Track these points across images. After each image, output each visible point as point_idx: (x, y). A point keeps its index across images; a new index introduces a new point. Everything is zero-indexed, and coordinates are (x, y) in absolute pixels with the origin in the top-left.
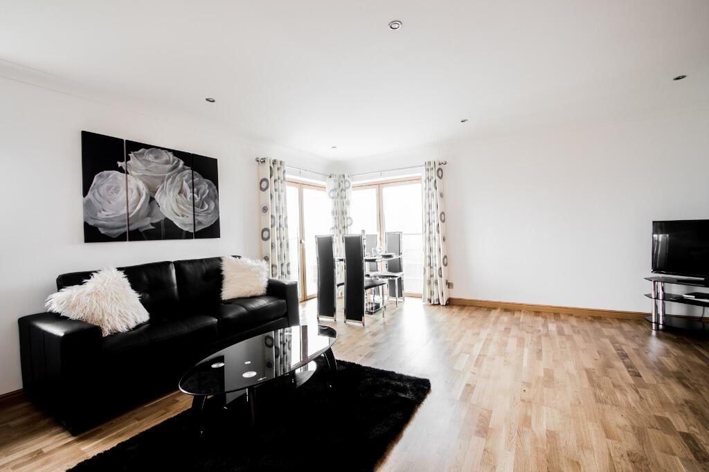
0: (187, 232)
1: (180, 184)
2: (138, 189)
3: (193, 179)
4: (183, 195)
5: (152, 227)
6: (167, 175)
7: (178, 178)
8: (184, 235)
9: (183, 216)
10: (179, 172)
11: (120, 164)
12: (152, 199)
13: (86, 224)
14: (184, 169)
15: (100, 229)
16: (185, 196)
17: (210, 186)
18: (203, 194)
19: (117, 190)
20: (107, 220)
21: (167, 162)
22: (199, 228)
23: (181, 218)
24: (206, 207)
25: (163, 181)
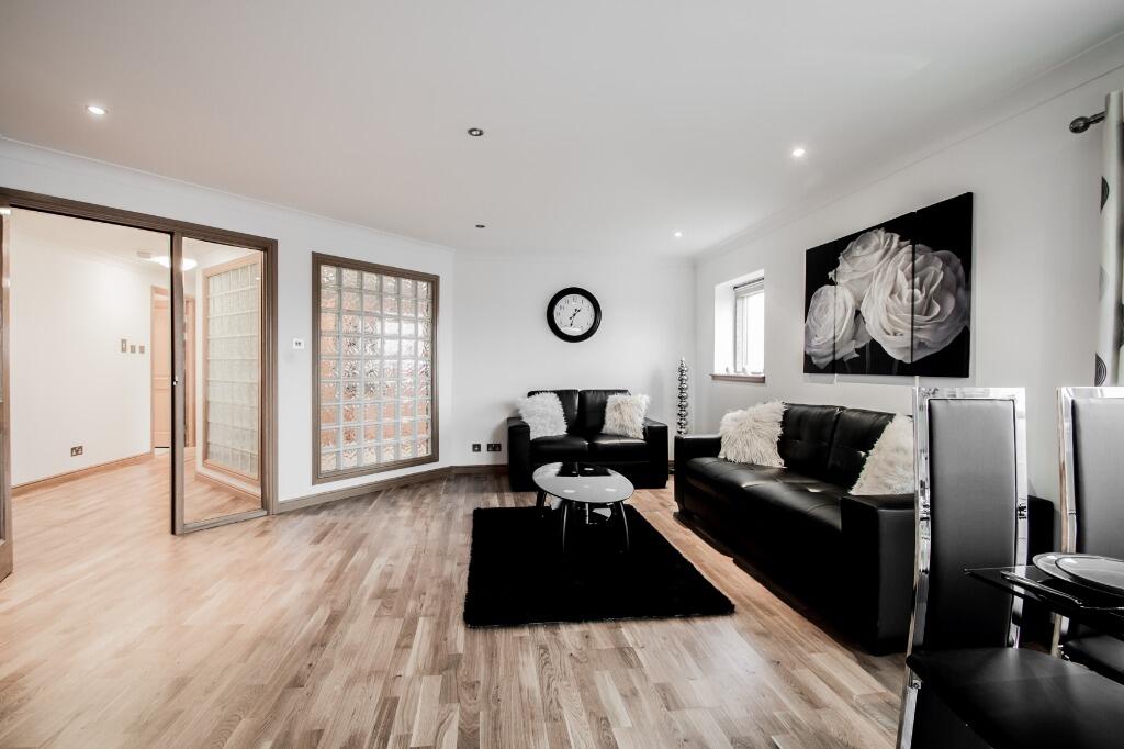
0: (900, 361)
1: (892, 278)
2: (845, 303)
3: (914, 259)
4: (896, 296)
5: (856, 355)
6: (875, 270)
7: (890, 269)
8: (895, 368)
9: (895, 334)
10: (892, 257)
11: (831, 274)
12: (858, 312)
13: (806, 355)
14: (900, 248)
15: (813, 359)
16: (900, 297)
17: (946, 261)
18: (931, 286)
19: (826, 311)
20: (818, 347)
21: (877, 249)
22: (920, 355)
23: (892, 337)
24: (937, 309)
25: (870, 282)
